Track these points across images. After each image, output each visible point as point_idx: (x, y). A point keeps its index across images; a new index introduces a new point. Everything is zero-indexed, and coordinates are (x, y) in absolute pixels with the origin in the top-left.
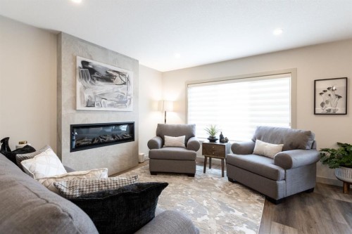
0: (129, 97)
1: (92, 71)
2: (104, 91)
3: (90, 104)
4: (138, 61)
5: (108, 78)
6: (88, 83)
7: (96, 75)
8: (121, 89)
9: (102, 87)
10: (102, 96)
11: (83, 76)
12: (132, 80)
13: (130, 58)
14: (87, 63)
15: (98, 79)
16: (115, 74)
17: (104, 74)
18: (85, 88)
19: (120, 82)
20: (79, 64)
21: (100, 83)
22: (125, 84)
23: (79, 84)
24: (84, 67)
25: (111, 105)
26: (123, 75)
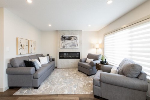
0: (77, 44)
1: (64, 38)
2: (68, 43)
3: (64, 47)
4: (81, 31)
5: (69, 39)
6: (63, 41)
7: (65, 39)
8: (74, 42)
9: (67, 42)
10: (67, 44)
11: (62, 40)
12: (78, 38)
13: (78, 31)
14: (63, 36)
15: (66, 40)
16: (71, 37)
17: (68, 38)
18: (63, 43)
19: (73, 39)
20: (61, 37)
21: (67, 41)
22: (75, 39)
23: (61, 42)
24: (62, 37)
25: (70, 47)
26: (74, 37)
